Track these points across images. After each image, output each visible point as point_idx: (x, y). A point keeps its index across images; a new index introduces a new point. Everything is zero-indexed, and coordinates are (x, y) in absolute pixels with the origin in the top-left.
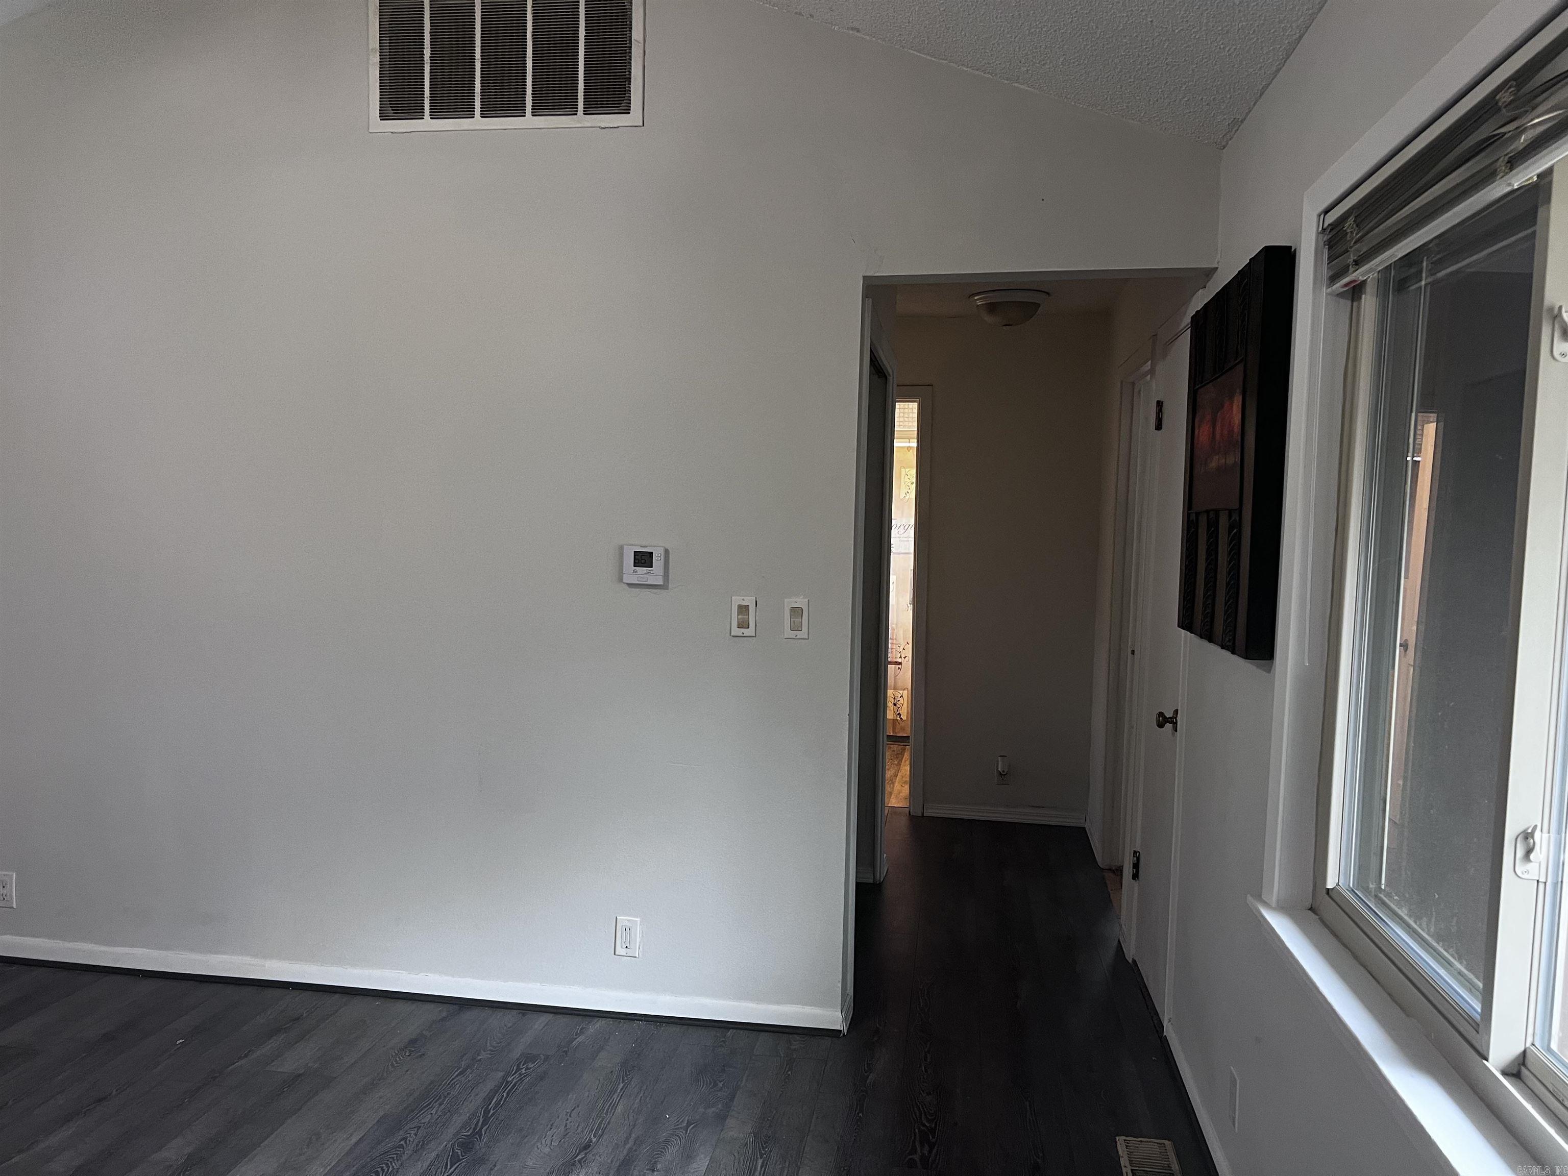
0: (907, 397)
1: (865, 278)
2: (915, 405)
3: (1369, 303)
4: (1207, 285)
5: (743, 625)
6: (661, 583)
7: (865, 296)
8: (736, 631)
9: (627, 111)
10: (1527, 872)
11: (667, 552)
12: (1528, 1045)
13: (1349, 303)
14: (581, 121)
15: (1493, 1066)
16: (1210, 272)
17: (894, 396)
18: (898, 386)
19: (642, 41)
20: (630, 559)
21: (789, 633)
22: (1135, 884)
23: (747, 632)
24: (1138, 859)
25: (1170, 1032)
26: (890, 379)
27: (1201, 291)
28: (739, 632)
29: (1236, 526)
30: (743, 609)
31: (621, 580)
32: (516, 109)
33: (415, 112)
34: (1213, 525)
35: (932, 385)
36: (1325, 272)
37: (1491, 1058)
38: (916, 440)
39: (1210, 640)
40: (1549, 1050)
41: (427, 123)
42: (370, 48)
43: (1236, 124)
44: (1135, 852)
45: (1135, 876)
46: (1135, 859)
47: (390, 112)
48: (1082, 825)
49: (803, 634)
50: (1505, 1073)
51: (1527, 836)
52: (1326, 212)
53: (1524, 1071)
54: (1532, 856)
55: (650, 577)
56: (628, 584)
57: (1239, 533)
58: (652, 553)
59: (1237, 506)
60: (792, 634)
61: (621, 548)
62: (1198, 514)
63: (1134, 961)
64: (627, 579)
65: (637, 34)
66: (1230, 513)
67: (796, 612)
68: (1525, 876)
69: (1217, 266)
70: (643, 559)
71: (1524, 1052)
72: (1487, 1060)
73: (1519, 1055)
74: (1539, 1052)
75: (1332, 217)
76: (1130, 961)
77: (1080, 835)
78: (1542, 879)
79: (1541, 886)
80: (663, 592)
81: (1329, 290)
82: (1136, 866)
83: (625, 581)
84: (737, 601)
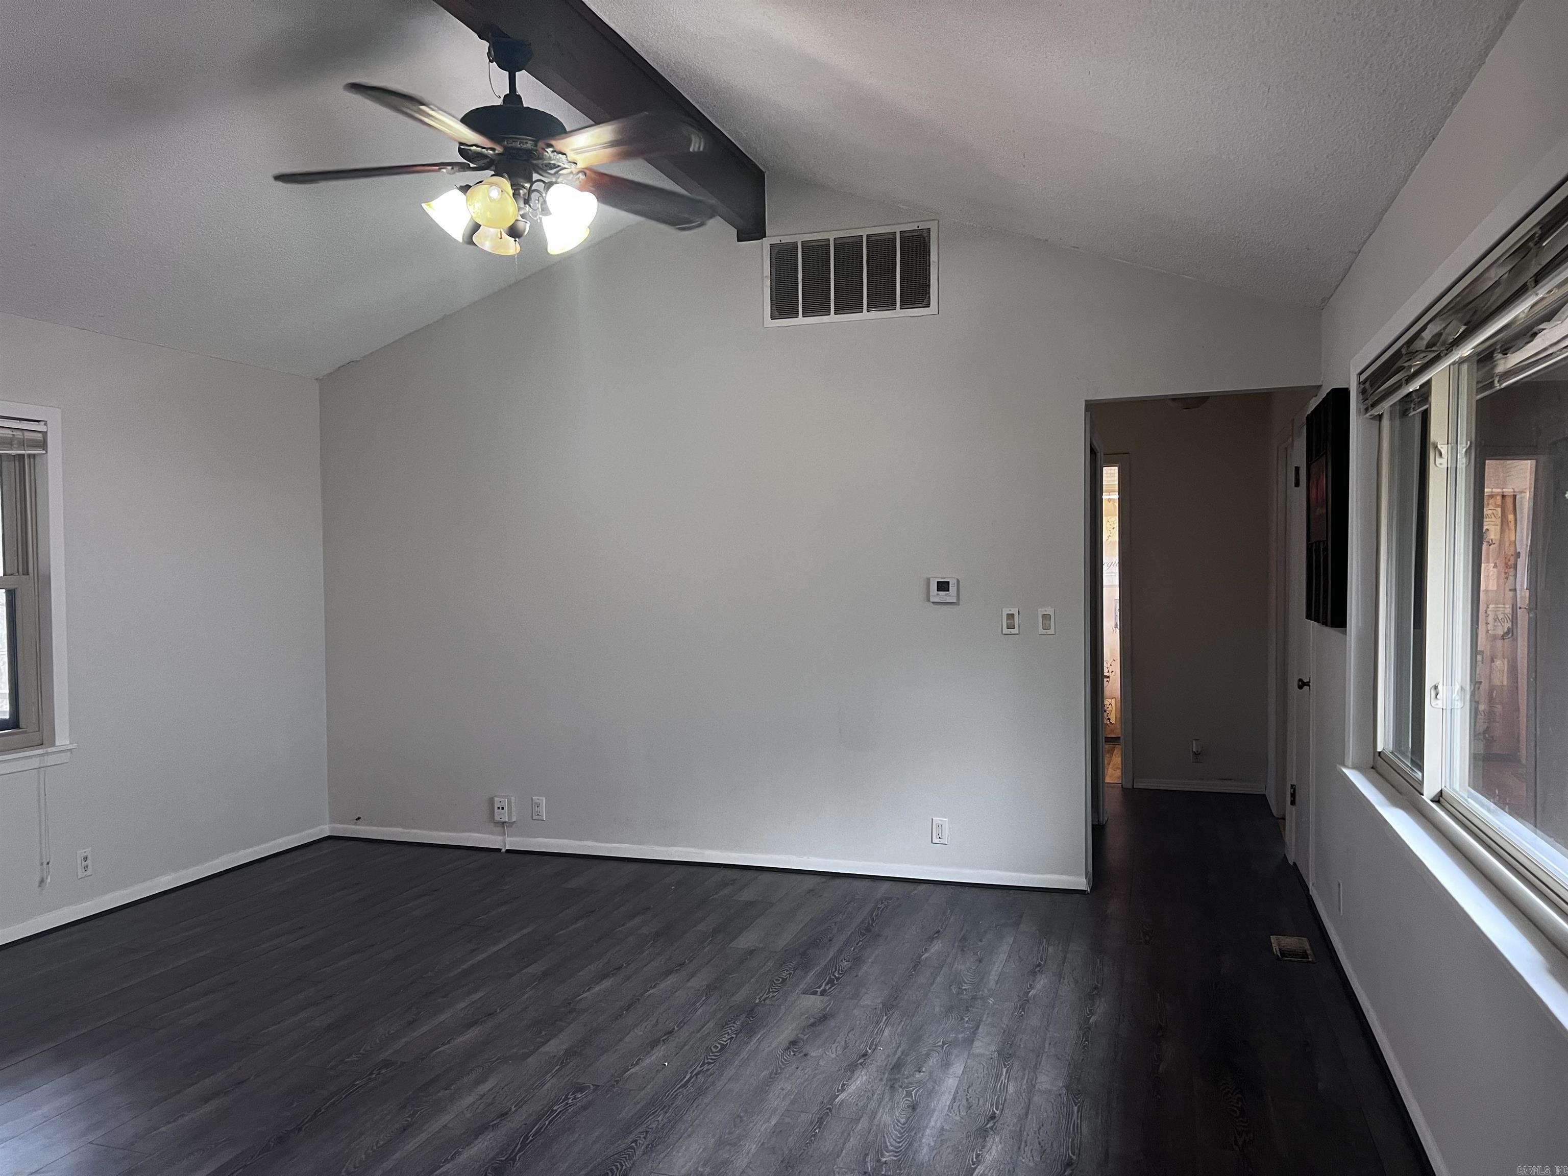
0: (1110, 464)
1: (1086, 401)
2: (1116, 468)
3: (1386, 423)
4: (1318, 394)
5: (1011, 626)
6: (955, 601)
7: (1086, 410)
8: (1006, 631)
9: (928, 306)
10: (1437, 704)
11: (958, 581)
12: (1443, 787)
13: (1378, 422)
14: (899, 313)
15: (1427, 798)
16: (1319, 387)
17: (1102, 462)
18: (1104, 455)
19: (937, 261)
20: (934, 586)
21: (1042, 631)
22: (1294, 808)
23: (1013, 631)
24: (1294, 790)
25: (1313, 892)
26: (1099, 455)
27: (1314, 398)
28: (1008, 631)
29: (1326, 549)
30: (1011, 616)
31: (928, 600)
32: (858, 308)
33: (793, 313)
34: (1317, 550)
35: (1128, 453)
36: (1363, 408)
37: (1425, 793)
38: (1117, 493)
39: (1327, 625)
40: (1454, 790)
41: (800, 320)
42: (764, 276)
43: (1325, 301)
44: (1292, 786)
45: (1293, 803)
46: (1292, 790)
47: (780, 314)
48: (1264, 793)
49: (1052, 631)
50: (1432, 801)
51: (1436, 687)
52: (1361, 374)
53: (1441, 799)
54: (1438, 697)
55: (948, 598)
56: (933, 603)
57: (1327, 554)
58: (949, 582)
59: (1325, 539)
60: (1044, 632)
61: (928, 580)
62: (1312, 544)
63: (1295, 864)
64: (932, 599)
65: (933, 257)
66: (1324, 541)
67: (1046, 617)
68: (1436, 706)
69: (1320, 384)
70: (943, 586)
71: (1441, 791)
72: (1423, 795)
73: (1437, 794)
74: (1448, 790)
75: (1363, 377)
76: (1292, 864)
77: (1262, 799)
78: (1444, 708)
79: (1444, 711)
80: (956, 608)
81: (1365, 416)
82: (1293, 795)
83: (931, 600)
84: (1006, 611)
